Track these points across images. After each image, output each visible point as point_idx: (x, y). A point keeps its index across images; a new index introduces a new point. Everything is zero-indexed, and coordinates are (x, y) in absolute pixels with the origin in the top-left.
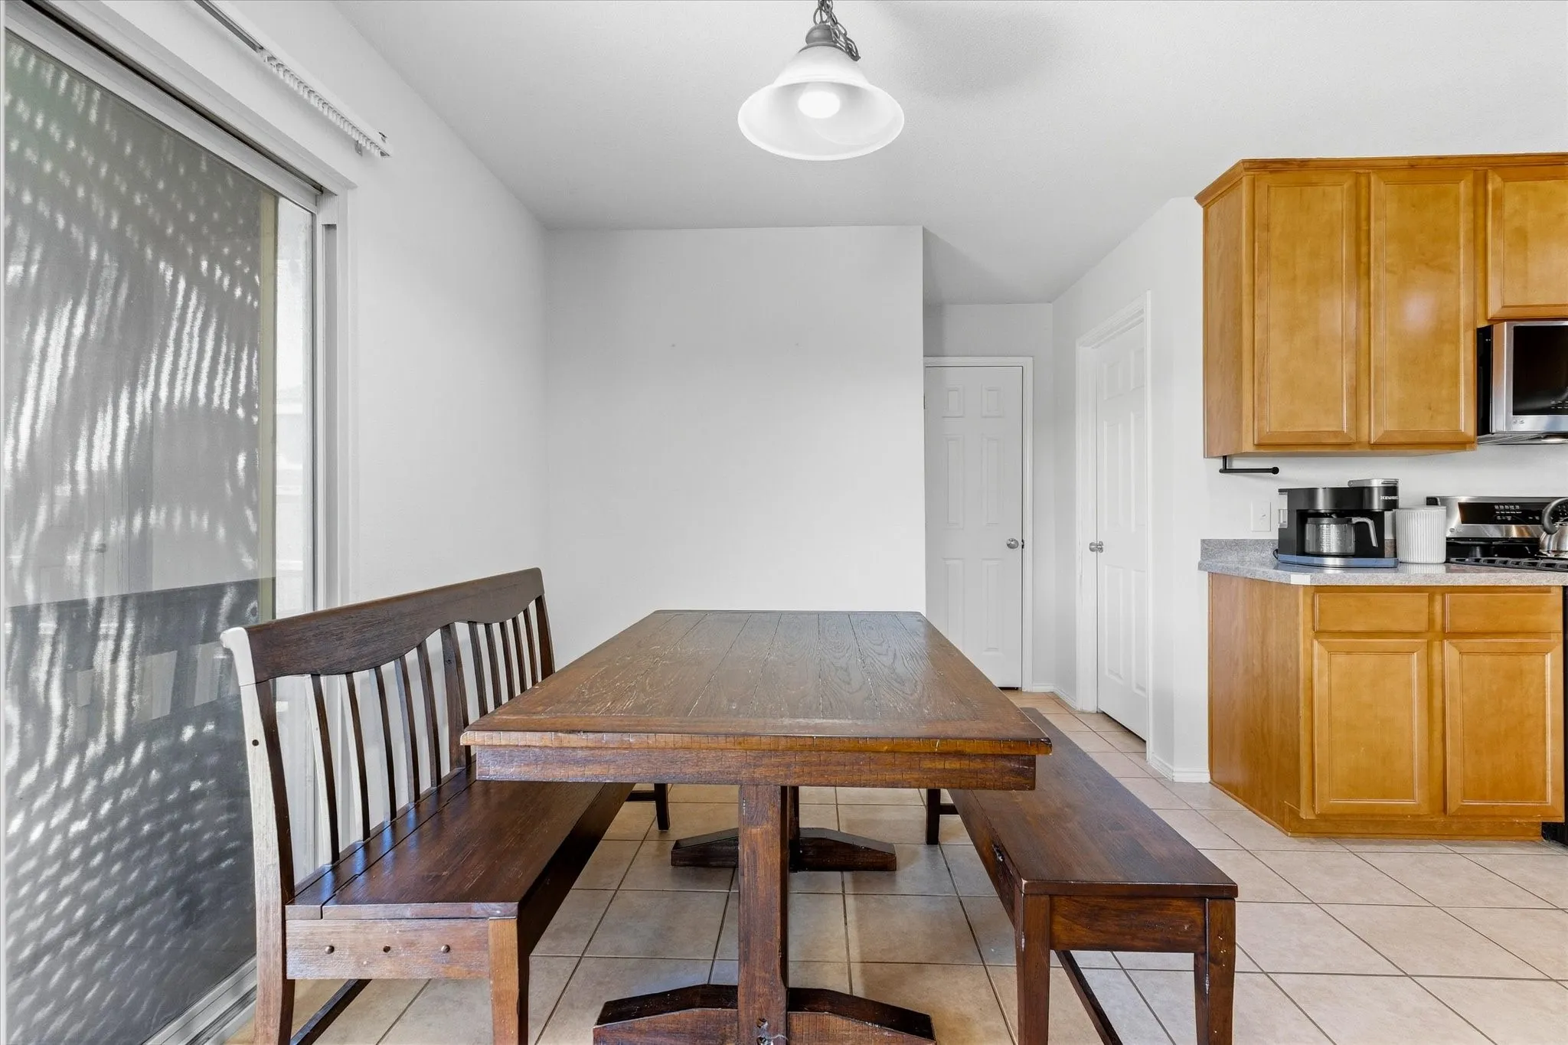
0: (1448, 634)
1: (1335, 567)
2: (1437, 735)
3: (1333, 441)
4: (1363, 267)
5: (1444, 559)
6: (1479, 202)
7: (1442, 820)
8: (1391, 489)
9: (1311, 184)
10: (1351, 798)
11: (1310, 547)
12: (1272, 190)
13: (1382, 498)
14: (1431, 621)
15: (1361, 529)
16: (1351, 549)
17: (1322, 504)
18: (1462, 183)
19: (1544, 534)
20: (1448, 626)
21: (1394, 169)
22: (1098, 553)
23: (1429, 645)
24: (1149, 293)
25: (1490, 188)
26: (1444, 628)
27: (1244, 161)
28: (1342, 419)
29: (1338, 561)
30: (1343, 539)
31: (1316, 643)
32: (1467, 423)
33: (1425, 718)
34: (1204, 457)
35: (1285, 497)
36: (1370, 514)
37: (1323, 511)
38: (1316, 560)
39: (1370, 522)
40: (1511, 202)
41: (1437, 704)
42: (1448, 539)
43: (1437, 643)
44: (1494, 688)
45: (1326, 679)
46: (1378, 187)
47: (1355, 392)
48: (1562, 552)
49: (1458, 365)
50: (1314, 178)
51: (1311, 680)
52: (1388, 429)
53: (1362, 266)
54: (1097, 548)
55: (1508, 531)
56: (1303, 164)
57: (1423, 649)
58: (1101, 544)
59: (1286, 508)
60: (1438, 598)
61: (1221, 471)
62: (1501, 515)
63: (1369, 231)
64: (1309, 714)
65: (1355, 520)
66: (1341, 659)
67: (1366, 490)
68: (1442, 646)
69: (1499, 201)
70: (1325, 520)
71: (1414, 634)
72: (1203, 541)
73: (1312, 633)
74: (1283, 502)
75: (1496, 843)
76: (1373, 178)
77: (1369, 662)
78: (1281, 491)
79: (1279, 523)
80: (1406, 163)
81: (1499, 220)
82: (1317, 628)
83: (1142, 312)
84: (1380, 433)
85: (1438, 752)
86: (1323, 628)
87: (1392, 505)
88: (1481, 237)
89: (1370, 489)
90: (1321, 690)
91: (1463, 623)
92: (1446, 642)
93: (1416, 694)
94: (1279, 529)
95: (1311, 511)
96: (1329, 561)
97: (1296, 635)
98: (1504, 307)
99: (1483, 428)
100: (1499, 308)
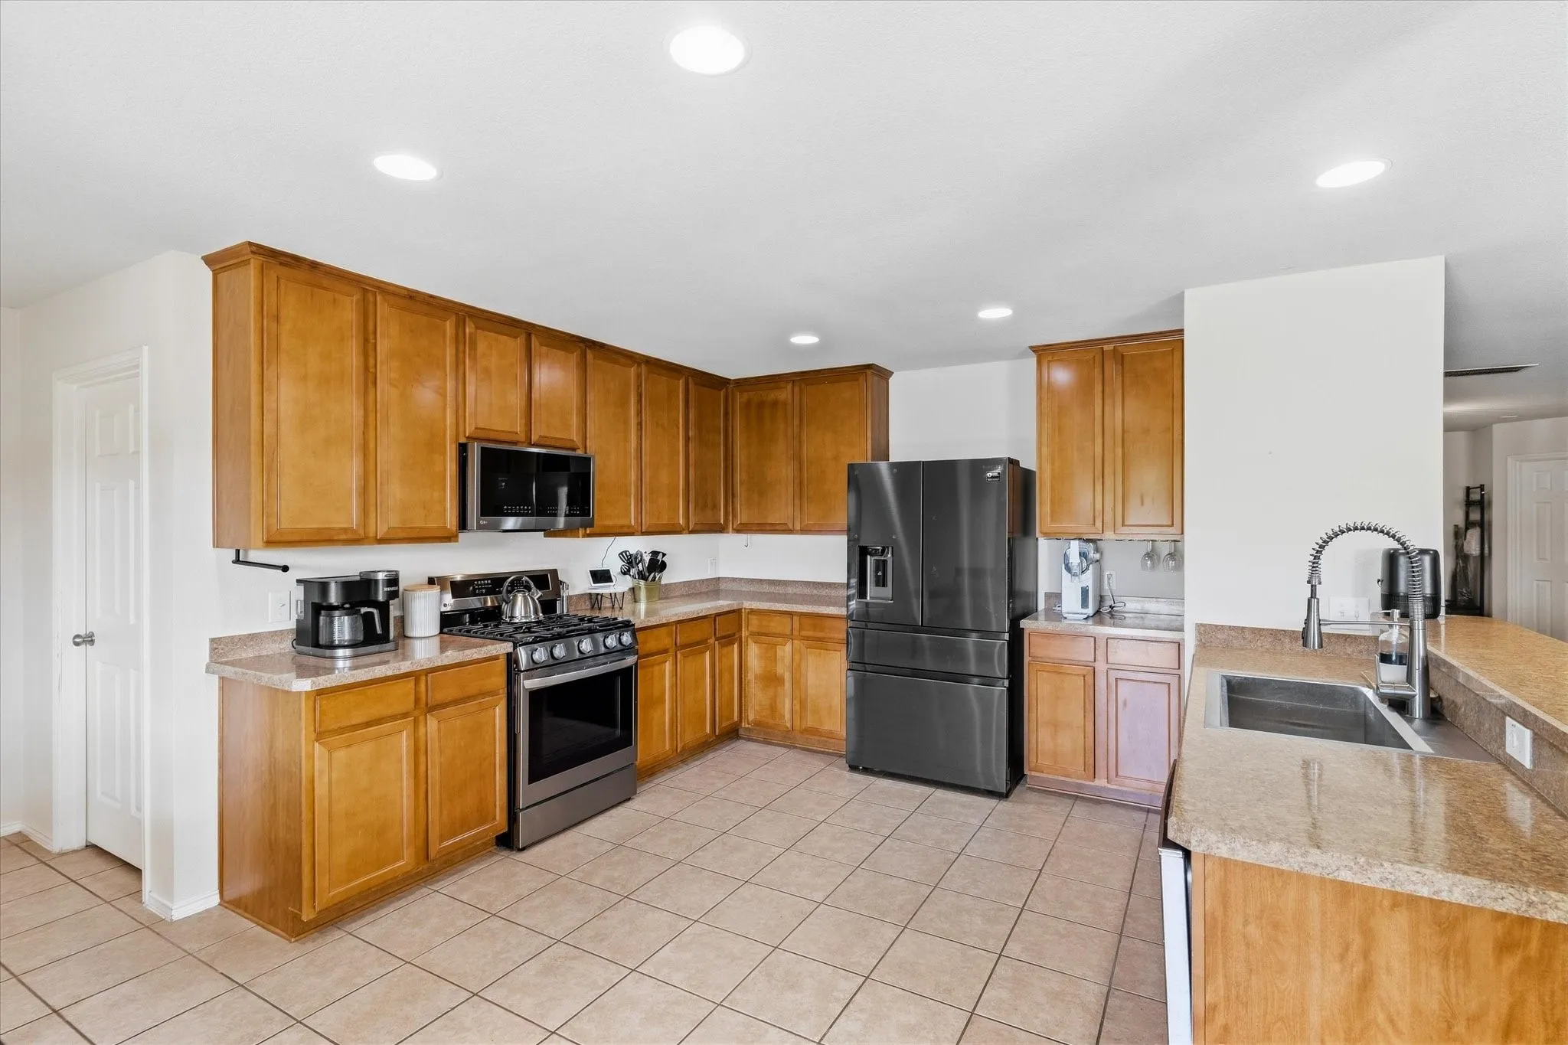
0: (431, 709)
1: (345, 658)
2: (422, 796)
3: (344, 537)
4: (371, 377)
5: (437, 631)
6: (459, 339)
7: (426, 866)
8: (393, 581)
9: (320, 287)
10: (350, 881)
11: (322, 640)
12: (282, 281)
13: (386, 589)
14: (417, 701)
15: (368, 619)
16: (361, 638)
17: (334, 598)
18: (448, 323)
19: (504, 603)
20: (429, 702)
21: (395, 294)
22: (88, 645)
23: (416, 721)
24: (146, 348)
25: (467, 331)
26: (427, 704)
27: (250, 244)
28: (352, 514)
29: (348, 652)
30: (353, 628)
31: (316, 744)
32: (451, 520)
33: (412, 786)
34: (214, 547)
35: (301, 588)
36: (375, 604)
37: (336, 604)
38: (328, 652)
39: (375, 611)
40: (481, 347)
41: (422, 768)
42: (441, 613)
43: (422, 718)
44: (462, 744)
45: (326, 779)
46: (383, 308)
47: (364, 491)
48: (513, 617)
49: (445, 470)
50: (325, 282)
51: (313, 781)
52: (392, 525)
53: (370, 375)
54: (86, 640)
55: (485, 601)
56: (314, 265)
57: (411, 727)
58: (92, 635)
59: (302, 599)
60: (423, 678)
61: (233, 562)
62: (479, 589)
63: (375, 344)
64: (311, 815)
65: (364, 610)
66: (341, 755)
67: (373, 582)
68: (426, 719)
69: (473, 345)
70: (337, 613)
71: (405, 715)
72: (213, 640)
73: (314, 736)
74: (299, 593)
75: (464, 866)
76: (379, 298)
77: (365, 750)
78: (299, 581)
79: (297, 613)
80: (406, 292)
81: (474, 359)
82: (318, 730)
83: (137, 366)
84: (385, 529)
85: (422, 809)
86: (323, 729)
87: (393, 595)
88: (461, 368)
89: (376, 581)
90: (321, 789)
91: (440, 696)
92: (428, 716)
93: (406, 767)
94: (297, 620)
95: (324, 604)
96: (340, 652)
97: (299, 740)
98: (476, 428)
99: (463, 525)
100: (473, 428)
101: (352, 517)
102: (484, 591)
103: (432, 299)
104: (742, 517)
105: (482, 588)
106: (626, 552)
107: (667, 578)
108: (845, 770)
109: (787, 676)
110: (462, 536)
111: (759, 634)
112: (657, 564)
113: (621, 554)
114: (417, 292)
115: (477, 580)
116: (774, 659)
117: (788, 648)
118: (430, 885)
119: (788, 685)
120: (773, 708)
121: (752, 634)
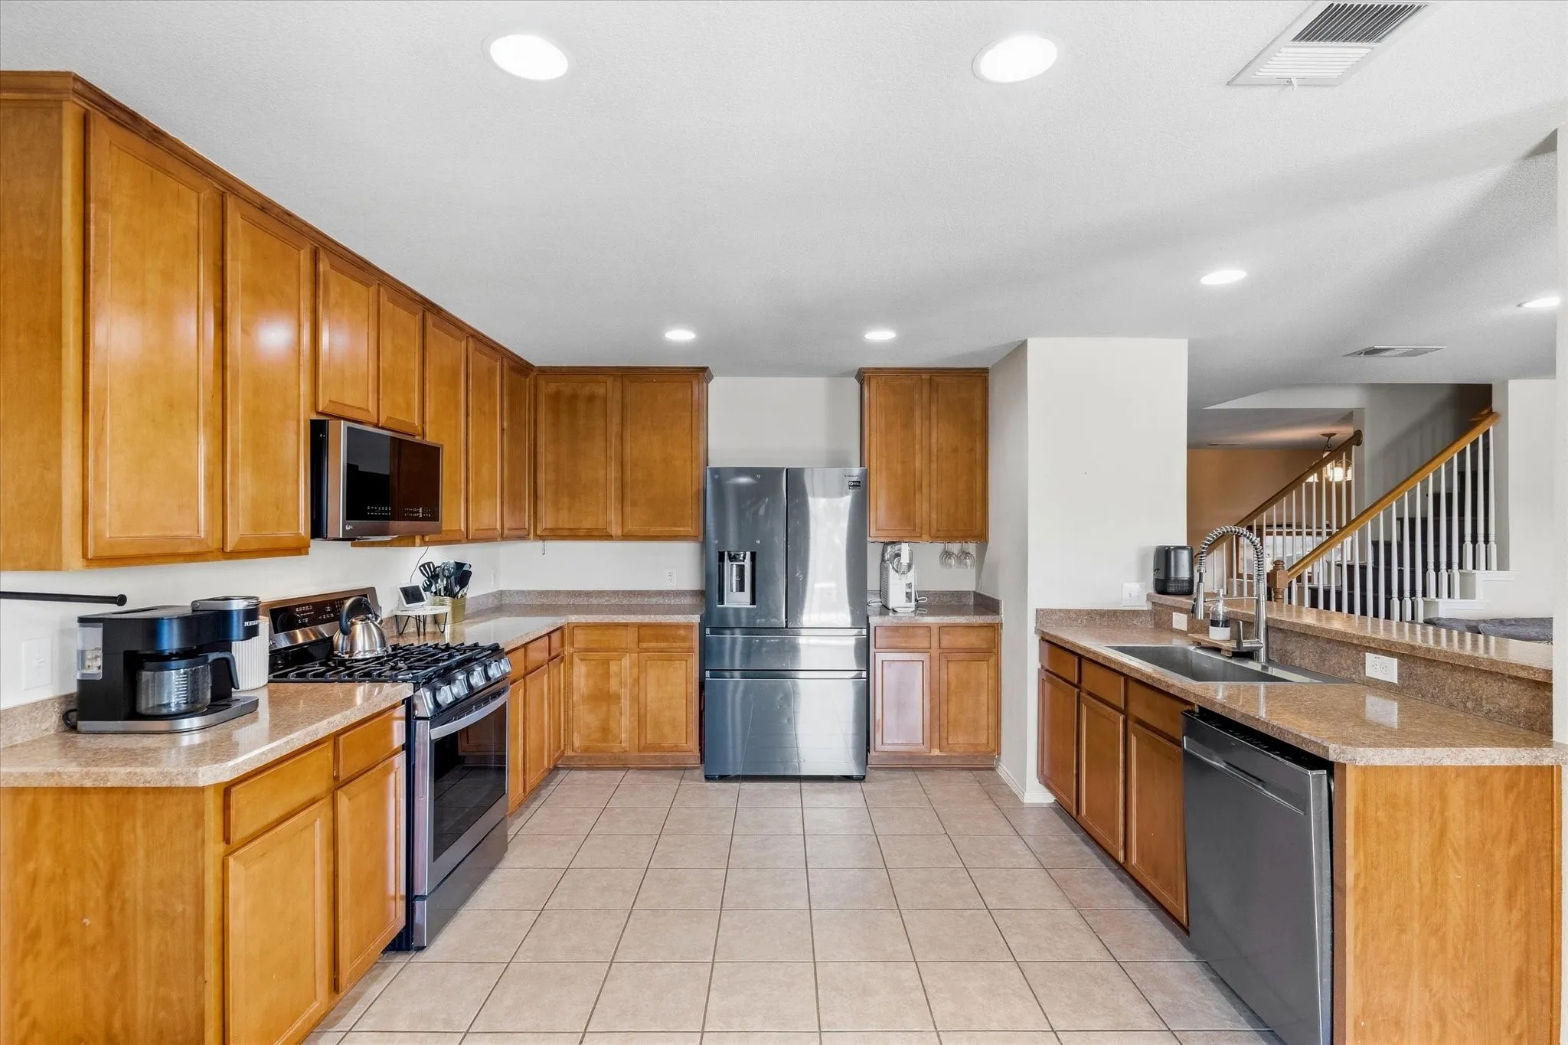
1: (192, 730)
2: (331, 905)
3: (189, 550)
4: (219, 315)
5: (266, 679)
6: (312, 277)
8: (252, 612)
9: (162, 170)
12: (115, 150)
13: (245, 624)
16: (207, 698)
17: (168, 641)
18: (302, 253)
19: (340, 634)
21: (247, 198)
25: (321, 269)
28: (199, 516)
32: (304, 527)
35: (97, 630)
37: (170, 651)
38: (162, 725)
39: (230, 657)
40: (336, 295)
44: (368, 824)
46: (234, 217)
49: (298, 456)
50: (169, 162)
52: (244, 531)
53: (218, 312)
56: (159, 136)
62: (301, 618)
63: (224, 268)
65: (212, 657)
68: (334, 799)
69: (327, 289)
76: (229, 202)
78: (85, 620)
81: (327, 307)
84: (237, 537)
85: (331, 923)
87: (252, 632)
89: (229, 613)
95: (150, 652)
96: (185, 723)
98: (330, 401)
99: (318, 529)
100: (327, 402)
101: (199, 522)
102: (306, 620)
103: (286, 217)
104: (547, 521)
105: (304, 617)
106: (428, 564)
107: (473, 591)
108: (700, 781)
109: (625, 694)
110: (316, 545)
111: (587, 650)
112: (461, 575)
113: (423, 566)
114: (271, 203)
115: (298, 606)
116: (607, 675)
117: (626, 661)
118: (331, 1027)
119: (625, 703)
120: (605, 730)
121: (579, 651)
